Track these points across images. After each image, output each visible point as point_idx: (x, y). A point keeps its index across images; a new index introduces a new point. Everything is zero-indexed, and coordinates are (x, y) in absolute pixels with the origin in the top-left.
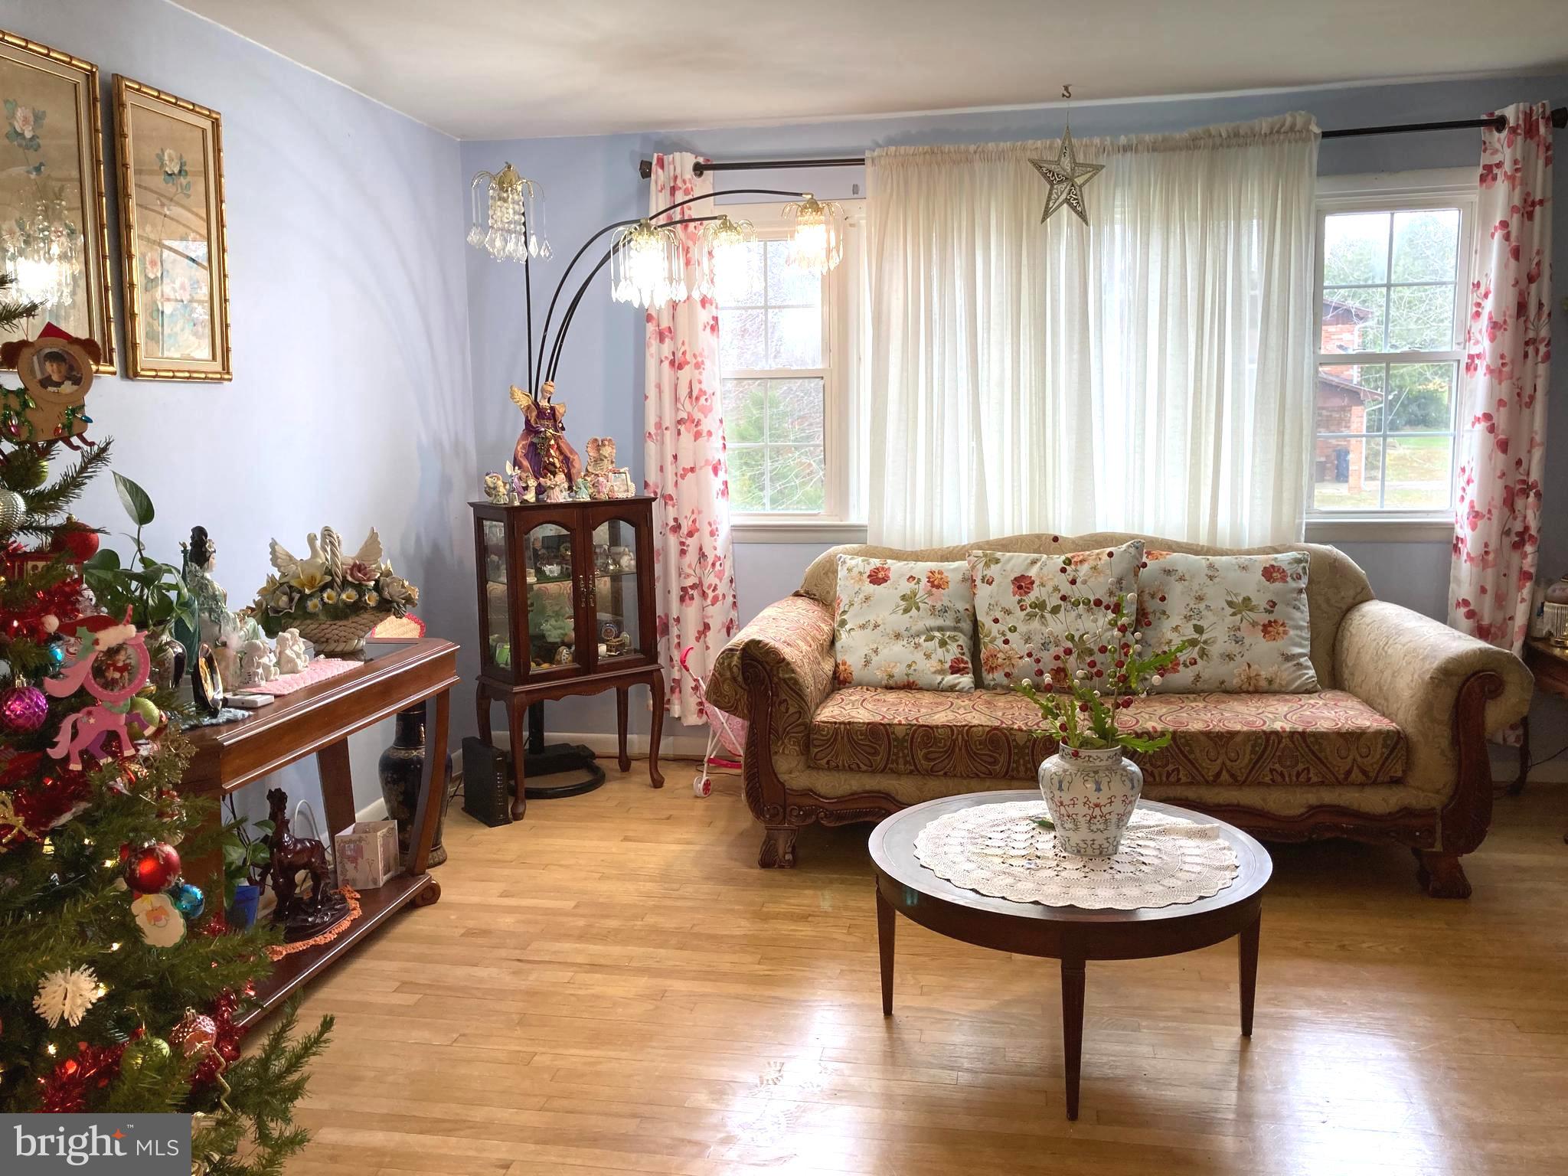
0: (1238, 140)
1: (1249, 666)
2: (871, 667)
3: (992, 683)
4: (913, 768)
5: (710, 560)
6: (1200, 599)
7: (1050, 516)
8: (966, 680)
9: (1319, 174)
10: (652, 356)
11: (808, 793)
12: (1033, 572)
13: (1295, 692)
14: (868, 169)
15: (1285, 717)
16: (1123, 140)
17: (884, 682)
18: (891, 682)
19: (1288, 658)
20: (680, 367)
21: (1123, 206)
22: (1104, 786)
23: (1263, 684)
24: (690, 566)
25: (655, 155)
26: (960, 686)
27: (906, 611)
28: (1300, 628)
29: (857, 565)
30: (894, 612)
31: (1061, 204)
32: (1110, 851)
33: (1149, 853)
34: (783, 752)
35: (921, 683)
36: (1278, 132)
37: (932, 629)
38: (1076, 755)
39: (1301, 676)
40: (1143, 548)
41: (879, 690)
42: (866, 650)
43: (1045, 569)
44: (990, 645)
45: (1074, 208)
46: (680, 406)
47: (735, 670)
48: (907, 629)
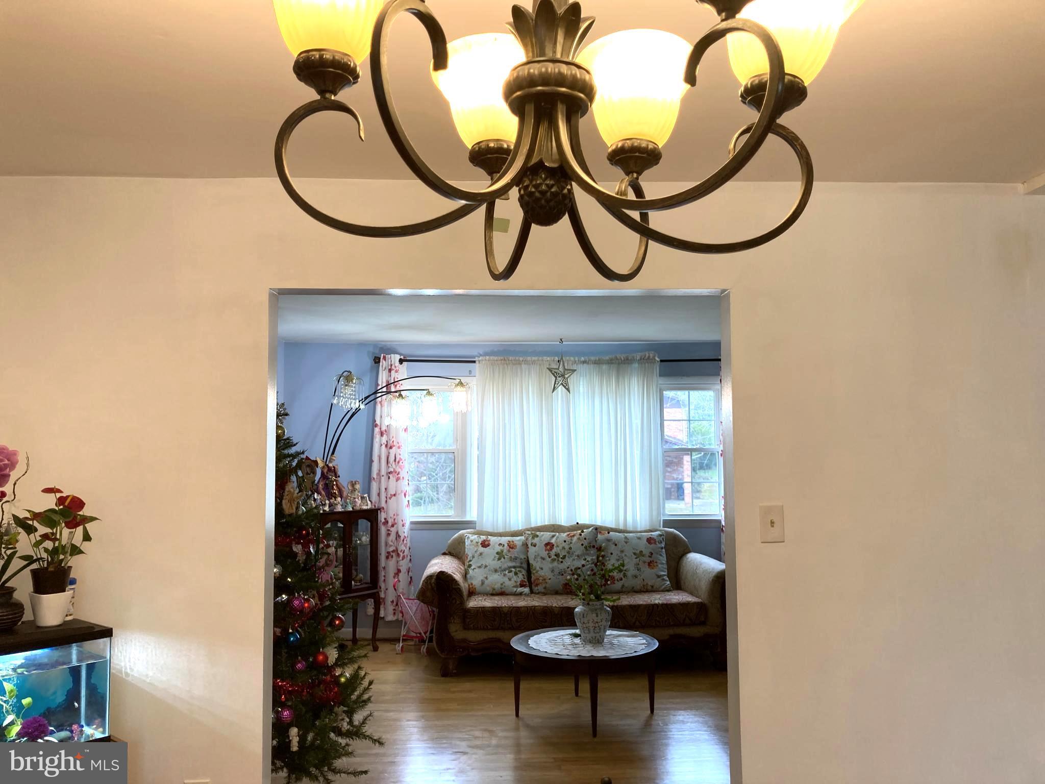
0: (627, 361)
1: (643, 580)
2: (484, 586)
3: (537, 591)
4: (511, 626)
5: (402, 539)
6: (622, 552)
7: (557, 516)
8: (527, 590)
9: (660, 376)
10: (377, 442)
11: (464, 640)
12: (553, 541)
13: (663, 591)
14: (477, 365)
15: (659, 599)
16: (583, 359)
17: (491, 592)
18: (494, 592)
19: (659, 576)
20: (391, 448)
21: (583, 385)
22: (599, 615)
23: (649, 588)
24: (392, 541)
25: (382, 355)
26: (525, 592)
27: (499, 559)
28: (663, 564)
29: (475, 539)
30: (494, 560)
31: (560, 385)
32: (601, 641)
33: (615, 641)
34: (454, 622)
35: (507, 592)
36: (643, 359)
37: (511, 567)
38: (588, 604)
39: (663, 585)
40: (598, 530)
41: (489, 595)
42: (482, 578)
43: (558, 540)
44: (536, 574)
45: (565, 387)
46: (390, 465)
47: (433, 585)
48: (500, 568)
